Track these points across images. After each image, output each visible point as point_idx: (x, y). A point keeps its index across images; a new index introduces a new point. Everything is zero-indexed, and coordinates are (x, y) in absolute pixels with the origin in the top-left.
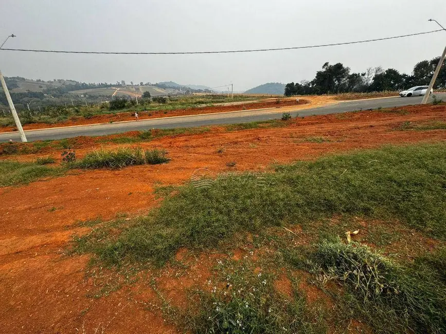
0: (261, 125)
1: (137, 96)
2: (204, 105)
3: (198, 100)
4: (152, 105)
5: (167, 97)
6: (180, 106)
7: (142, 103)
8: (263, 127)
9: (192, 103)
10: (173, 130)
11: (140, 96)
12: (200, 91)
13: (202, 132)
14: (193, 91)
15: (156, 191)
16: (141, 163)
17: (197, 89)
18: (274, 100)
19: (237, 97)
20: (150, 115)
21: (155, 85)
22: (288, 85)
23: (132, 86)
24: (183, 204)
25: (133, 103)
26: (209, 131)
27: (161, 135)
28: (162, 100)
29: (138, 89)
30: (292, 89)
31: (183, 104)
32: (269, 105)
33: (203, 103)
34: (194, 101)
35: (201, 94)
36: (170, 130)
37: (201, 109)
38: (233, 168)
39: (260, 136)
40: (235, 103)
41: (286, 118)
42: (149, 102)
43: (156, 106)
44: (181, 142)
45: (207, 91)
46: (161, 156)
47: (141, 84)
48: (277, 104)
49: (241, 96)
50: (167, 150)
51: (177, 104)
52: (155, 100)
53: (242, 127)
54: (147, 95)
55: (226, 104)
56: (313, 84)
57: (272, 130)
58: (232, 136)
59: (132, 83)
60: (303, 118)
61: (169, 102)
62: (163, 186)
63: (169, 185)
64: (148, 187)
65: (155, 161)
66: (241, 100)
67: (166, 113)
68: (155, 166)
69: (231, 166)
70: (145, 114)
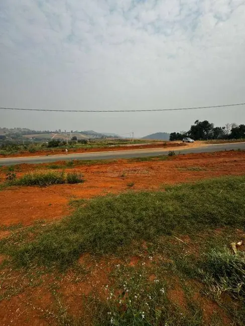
0: (153, 159)
1: (68, 139)
2: (113, 146)
3: (109, 142)
4: (77, 144)
5: (88, 140)
6: (96, 146)
7: (70, 143)
8: (154, 160)
9: (105, 144)
10: (90, 161)
11: (70, 139)
12: (110, 137)
13: (110, 163)
14: (106, 137)
15: (71, 203)
16: (63, 182)
17: (109, 135)
18: (162, 143)
19: (136, 141)
20: (75, 151)
21: (80, 133)
22: (172, 134)
23: (65, 133)
24: (90, 214)
25: (65, 143)
26: (115, 162)
27: (81, 164)
28: (84, 142)
29: (69, 135)
30: (174, 137)
31: (98, 145)
32: (159, 146)
33: (112, 144)
34: (106, 143)
35: (111, 139)
36: (87, 161)
37: (111, 148)
38: (132, 187)
39: (152, 166)
40: (135, 145)
41: (171, 154)
42: (75, 143)
43: (80, 145)
44: (94, 169)
45: (116, 137)
46: (78, 178)
47: (72, 132)
48: (165, 145)
49: (139, 141)
50: (83, 174)
51: (93, 144)
52: (79, 141)
53: (139, 160)
54: (74, 138)
55: (128, 145)
56: (189, 134)
57: (161, 163)
58: (132, 166)
59: (65, 131)
60: (184, 155)
61: (89, 143)
62: (77, 199)
63: (81, 199)
64: (65, 201)
65: (73, 181)
66: (139, 143)
67: (86, 150)
68: (73, 185)
69: (130, 186)
70: (72, 150)
